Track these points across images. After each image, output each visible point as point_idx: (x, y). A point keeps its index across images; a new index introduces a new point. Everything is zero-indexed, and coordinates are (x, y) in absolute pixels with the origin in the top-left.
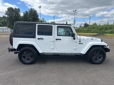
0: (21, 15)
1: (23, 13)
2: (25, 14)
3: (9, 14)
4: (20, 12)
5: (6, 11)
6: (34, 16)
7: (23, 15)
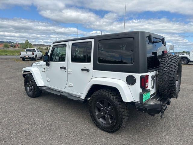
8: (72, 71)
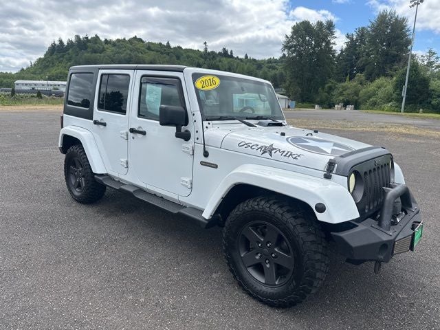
0: (334, 47)
1: (348, 36)
2: (352, 39)
3: (295, 46)
4: (332, 33)
5: (287, 37)
6: (389, 45)
7: (345, 46)
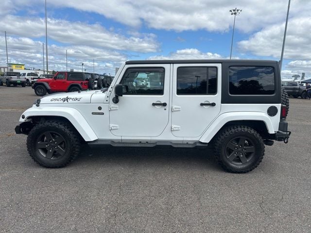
8: (180, 107)
